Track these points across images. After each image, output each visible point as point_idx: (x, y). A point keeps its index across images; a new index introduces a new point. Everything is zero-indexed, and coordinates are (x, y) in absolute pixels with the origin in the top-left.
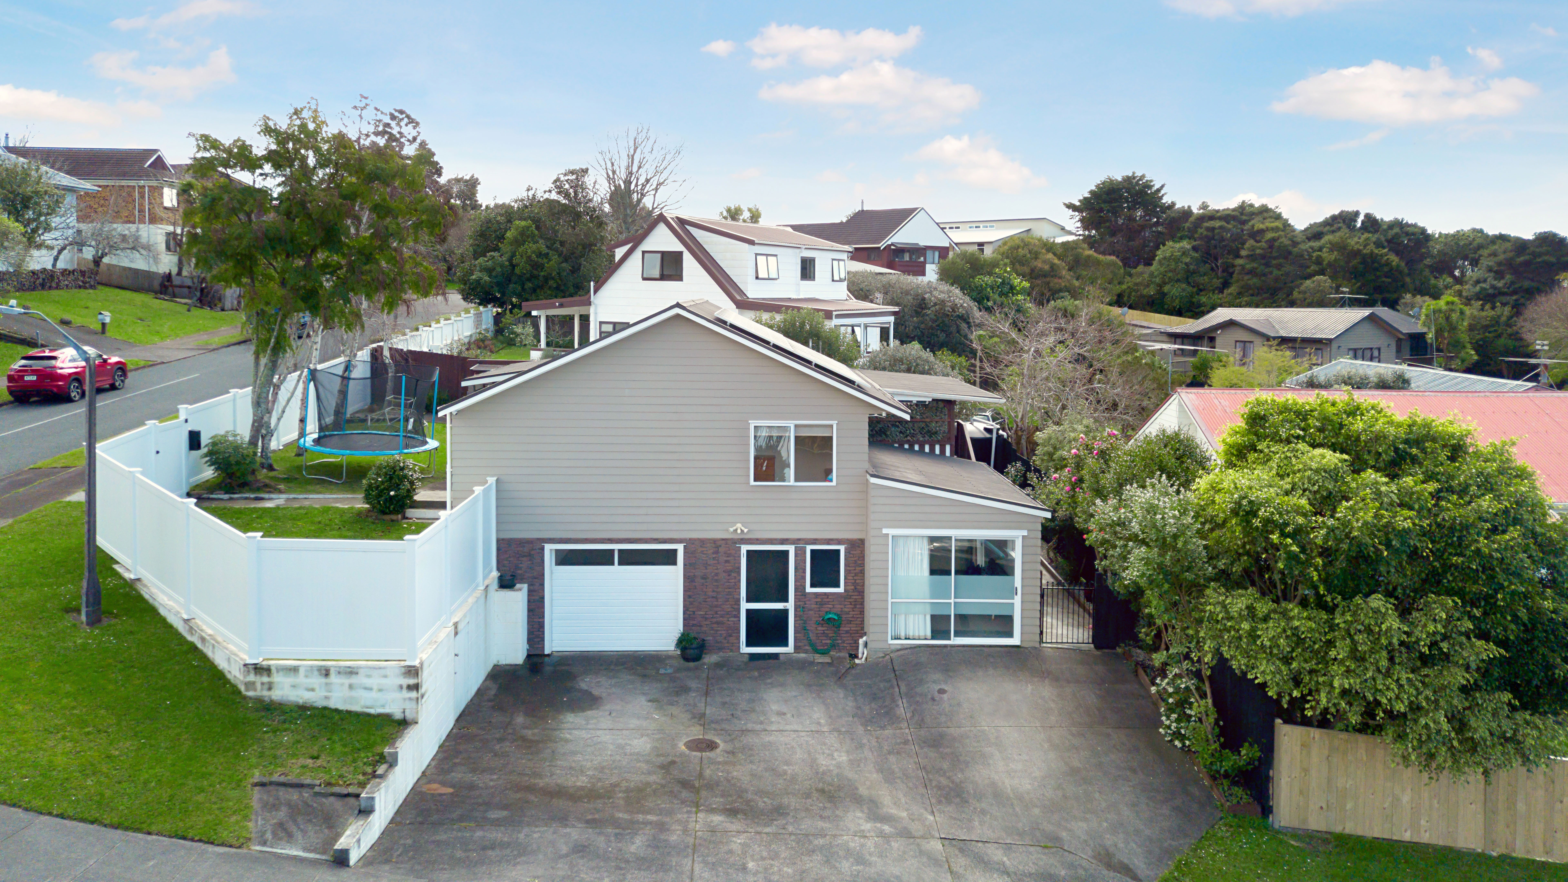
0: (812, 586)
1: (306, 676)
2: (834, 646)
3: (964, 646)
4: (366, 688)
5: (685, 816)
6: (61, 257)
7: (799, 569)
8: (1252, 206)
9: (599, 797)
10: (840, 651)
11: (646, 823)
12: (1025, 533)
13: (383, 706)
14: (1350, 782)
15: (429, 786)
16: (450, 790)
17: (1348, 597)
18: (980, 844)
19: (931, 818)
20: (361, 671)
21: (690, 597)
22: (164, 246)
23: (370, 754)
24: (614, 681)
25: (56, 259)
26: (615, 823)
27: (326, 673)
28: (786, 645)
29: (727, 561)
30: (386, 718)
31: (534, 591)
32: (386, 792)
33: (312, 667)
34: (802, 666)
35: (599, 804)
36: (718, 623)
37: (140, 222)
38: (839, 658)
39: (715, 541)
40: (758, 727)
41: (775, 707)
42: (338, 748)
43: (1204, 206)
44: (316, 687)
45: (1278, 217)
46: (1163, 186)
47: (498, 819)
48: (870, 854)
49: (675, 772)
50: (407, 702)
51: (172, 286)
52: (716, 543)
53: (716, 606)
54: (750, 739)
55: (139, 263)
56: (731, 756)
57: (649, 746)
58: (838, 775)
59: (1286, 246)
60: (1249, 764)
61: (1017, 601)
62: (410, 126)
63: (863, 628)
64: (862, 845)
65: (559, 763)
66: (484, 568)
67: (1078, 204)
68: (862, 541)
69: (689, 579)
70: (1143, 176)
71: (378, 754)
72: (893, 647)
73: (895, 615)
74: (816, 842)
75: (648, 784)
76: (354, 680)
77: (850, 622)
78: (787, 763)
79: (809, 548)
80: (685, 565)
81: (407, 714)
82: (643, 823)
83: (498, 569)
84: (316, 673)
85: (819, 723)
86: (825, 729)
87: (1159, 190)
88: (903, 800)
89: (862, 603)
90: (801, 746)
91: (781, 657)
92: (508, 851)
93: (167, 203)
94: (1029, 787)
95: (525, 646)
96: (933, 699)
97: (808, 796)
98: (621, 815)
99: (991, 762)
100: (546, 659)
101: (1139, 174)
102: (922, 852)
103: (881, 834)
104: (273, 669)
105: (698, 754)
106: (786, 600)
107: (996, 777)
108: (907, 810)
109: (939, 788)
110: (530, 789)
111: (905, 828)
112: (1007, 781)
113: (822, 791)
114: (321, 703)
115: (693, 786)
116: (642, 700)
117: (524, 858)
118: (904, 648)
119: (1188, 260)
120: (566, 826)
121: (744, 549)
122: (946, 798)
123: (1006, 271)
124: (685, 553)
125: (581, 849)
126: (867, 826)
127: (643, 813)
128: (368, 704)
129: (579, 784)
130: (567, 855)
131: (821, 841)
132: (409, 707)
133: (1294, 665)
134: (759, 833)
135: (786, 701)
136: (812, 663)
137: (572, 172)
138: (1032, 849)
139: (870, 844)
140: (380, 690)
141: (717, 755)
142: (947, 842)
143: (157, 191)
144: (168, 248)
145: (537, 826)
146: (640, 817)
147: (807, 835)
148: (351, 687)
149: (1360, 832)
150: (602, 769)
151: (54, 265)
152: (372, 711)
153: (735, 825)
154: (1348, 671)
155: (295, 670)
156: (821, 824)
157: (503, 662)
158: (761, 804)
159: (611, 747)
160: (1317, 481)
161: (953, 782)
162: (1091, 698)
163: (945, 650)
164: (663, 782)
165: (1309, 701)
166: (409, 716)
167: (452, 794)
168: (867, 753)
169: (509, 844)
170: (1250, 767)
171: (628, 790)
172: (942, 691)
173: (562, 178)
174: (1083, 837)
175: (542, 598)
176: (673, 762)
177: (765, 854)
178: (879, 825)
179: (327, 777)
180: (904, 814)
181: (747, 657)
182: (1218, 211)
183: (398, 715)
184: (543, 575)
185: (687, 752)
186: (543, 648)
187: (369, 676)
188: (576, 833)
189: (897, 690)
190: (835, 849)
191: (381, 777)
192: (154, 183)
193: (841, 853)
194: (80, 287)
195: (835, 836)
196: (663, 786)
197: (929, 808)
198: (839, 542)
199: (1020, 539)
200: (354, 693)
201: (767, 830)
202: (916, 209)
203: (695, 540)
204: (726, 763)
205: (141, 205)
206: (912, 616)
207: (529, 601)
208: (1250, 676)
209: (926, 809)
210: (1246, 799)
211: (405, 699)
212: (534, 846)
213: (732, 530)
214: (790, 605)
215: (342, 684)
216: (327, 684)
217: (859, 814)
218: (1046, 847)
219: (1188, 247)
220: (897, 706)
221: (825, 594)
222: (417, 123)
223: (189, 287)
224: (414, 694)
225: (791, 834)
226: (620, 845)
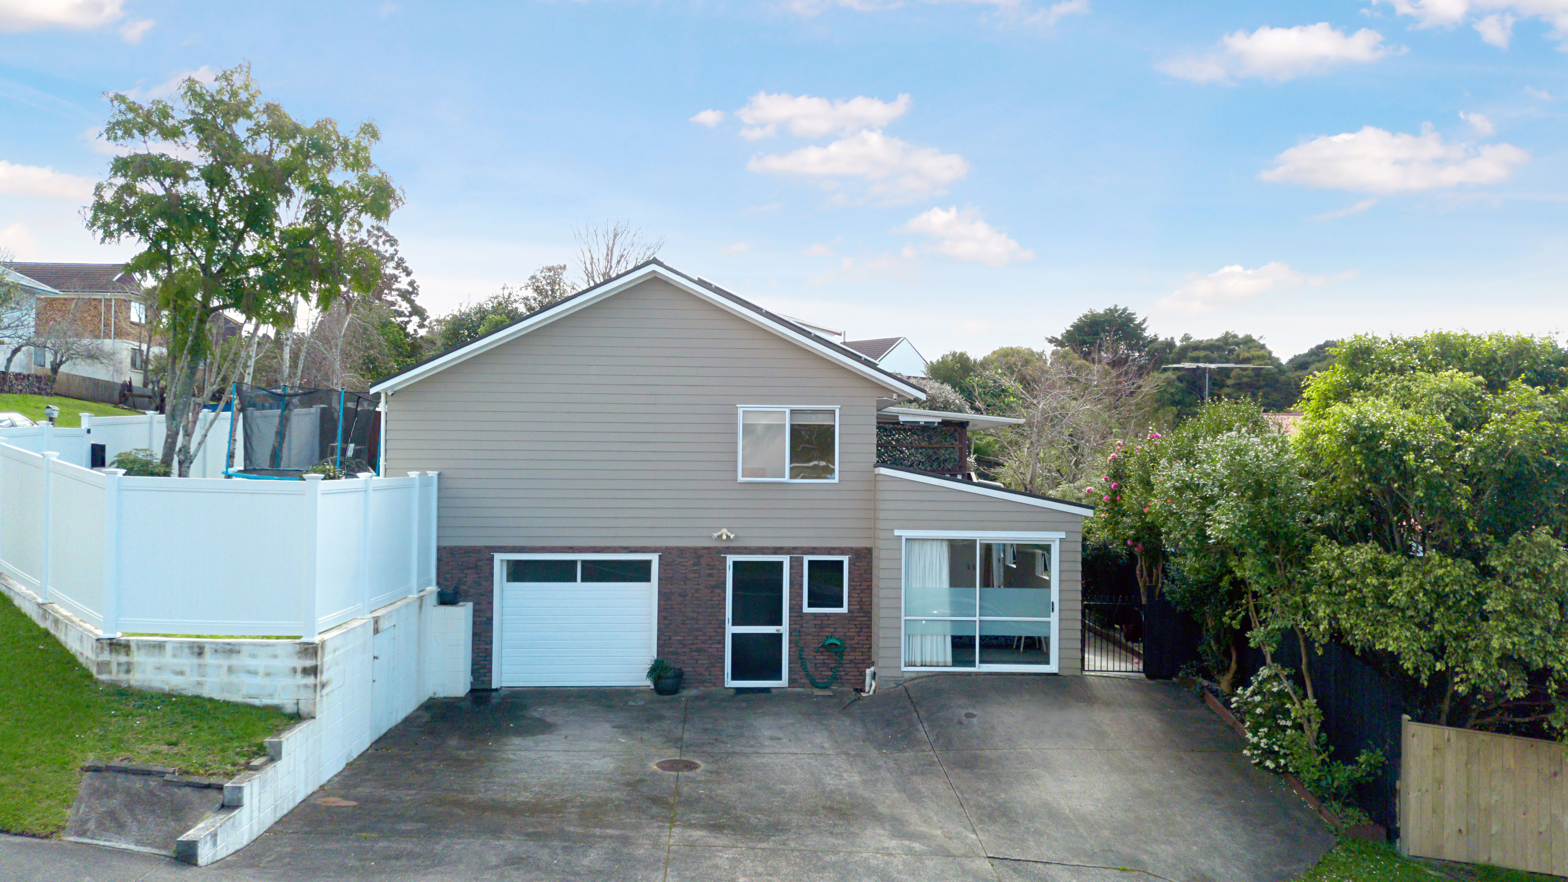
0: (810, 605)
1: (174, 656)
2: (836, 679)
3: (991, 674)
4: (249, 672)
5: (656, 831)
6: (15, 359)
7: (796, 584)
8: (1235, 336)
9: (545, 811)
10: (842, 684)
11: (604, 837)
12: (1063, 535)
13: (271, 696)
14: (1495, 798)
15: (326, 799)
16: (355, 803)
17: (1503, 537)
18: (1039, 865)
19: (974, 836)
20: (244, 649)
21: (665, 618)
22: (129, 360)
23: (245, 744)
24: (572, 711)
25: (9, 360)
26: (563, 835)
27: (200, 651)
28: (780, 678)
29: (710, 575)
30: (276, 711)
31: (480, 611)
32: (263, 787)
33: (182, 643)
34: (799, 698)
35: (544, 818)
36: (699, 650)
37: (104, 338)
38: (842, 692)
39: (695, 550)
40: (748, 750)
41: (768, 733)
42: (205, 736)
43: (1186, 338)
44: (187, 669)
45: (1263, 347)
46: (1144, 320)
47: (411, 831)
48: (899, 873)
49: (645, 789)
50: (302, 690)
51: (132, 396)
52: (697, 553)
53: (698, 630)
54: (739, 761)
55: (100, 372)
56: (714, 775)
57: (612, 766)
58: (849, 794)
59: (1272, 374)
60: (1369, 774)
61: (1054, 619)
62: (388, 244)
63: (870, 658)
64: (887, 863)
65: (497, 780)
66: (420, 576)
67: (1060, 338)
68: (869, 551)
69: (663, 596)
70: (1125, 309)
71: (256, 745)
72: (907, 676)
73: (909, 636)
74: (827, 858)
75: (609, 800)
76: (235, 661)
77: (854, 649)
78: (785, 782)
79: (807, 558)
80: (660, 579)
81: (301, 706)
82: (600, 837)
83: (438, 584)
84: (186, 651)
85: (822, 747)
86: (831, 752)
87: (1141, 324)
88: (935, 819)
89: (869, 627)
90: (802, 767)
91: (773, 691)
92: (419, 861)
93: (134, 318)
94: (1092, 808)
95: (469, 678)
96: (960, 723)
97: (814, 812)
98: (572, 829)
99: (1040, 783)
100: (494, 694)
101: (1121, 307)
102: (965, 872)
103: (910, 851)
104: (134, 647)
105: (674, 773)
106: (779, 622)
107: (1049, 798)
108: (941, 828)
109: (979, 806)
110: (458, 804)
111: (941, 846)
112: (1062, 802)
113: (831, 809)
114: (191, 692)
115: (667, 803)
116: (607, 727)
117: (439, 869)
118: (919, 676)
119: (1173, 390)
120: (499, 838)
121: (731, 559)
122: (990, 818)
123: (996, 373)
124: (660, 564)
125: (515, 861)
126: (893, 843)
127: (601, 828)
128: (253, 692)
129: (520, 799)
130: (497, 867)
131: (832, 858)
132: (304, 695)
133: (1437, 627)
134: (753, 849)
135: (781, 728)
136: (811, 696)
137: (550, 270)
138: (1107, 872)
139: (897, 862)
140: (268, 674)
141: (698, 774)
142: (996, 862)
143: (125, 304)
144: (133, 364)
145: (459, 838)
146: (597, 831)
147: (815, 852)
148: (230, 670)
149: (1509, 864)
150: (552, 786)
151: (7, 367)
152: (256, 702)
153: (720, 840)
154: (1509, 629)
155: (160, 647)
156: (832, 840)
157: (441, 694)
158: (754, 821)
159: (565, 766)
160: (1449, 405)
161: (995, 801)
162: (1151, 722)
163: (969, 678)
164: (628, 798)
165: (1457, 674)
166: (304, 708)
167: (354, 807)
168: (884, 774)
169: (419, 855)
170: (1371, 779)
171: (582, 805)
172: (969, 716)
173: (539, 276)
174: (1170, 861)
175: (490, 620)
176: (642, 781)
177: (760, 869)
178: (907, 843)
179: (184, 766)
180: (939, 832)
181: (733, 692)
182: (1201, 342)
183: (290, 708)
184: (492, 591)
185: (660, 771)
186: (491, 684)
187: (253, 656)
188: (510, 845)
189: (915, 715)
190: (851, 866)
191: (256, 769)
192: (121, 296)
193: (860, 870)
194: (35, 393)
195: (851, 853)
196: (627, 802)
197: (970, 827)
198: (842, 551)
199: (1058, 542)
200: (234, 679)
201: (764, 845)
202: (898, 339)
203: (672, 548)
204: (708, 782)
205: (107, 319)
206: (929, 638)
207: (474, 623)
208: (1378, 647)
209: (966, 828)
210: (1365, 820)
211: (299, 687)
212: (454, 857)
213: (716, 535)
214: (784, 629)
215: (219, 667)
216: (200, 666)
217: (882, 832)
218: (1124, 870)
219: (1174, 377)
220: (917, 730)
221: (826, 615)
222: (396, 241)
223: (150, 397)
224: (310, 680)
225: (792, 850)
226: (567, 858)
